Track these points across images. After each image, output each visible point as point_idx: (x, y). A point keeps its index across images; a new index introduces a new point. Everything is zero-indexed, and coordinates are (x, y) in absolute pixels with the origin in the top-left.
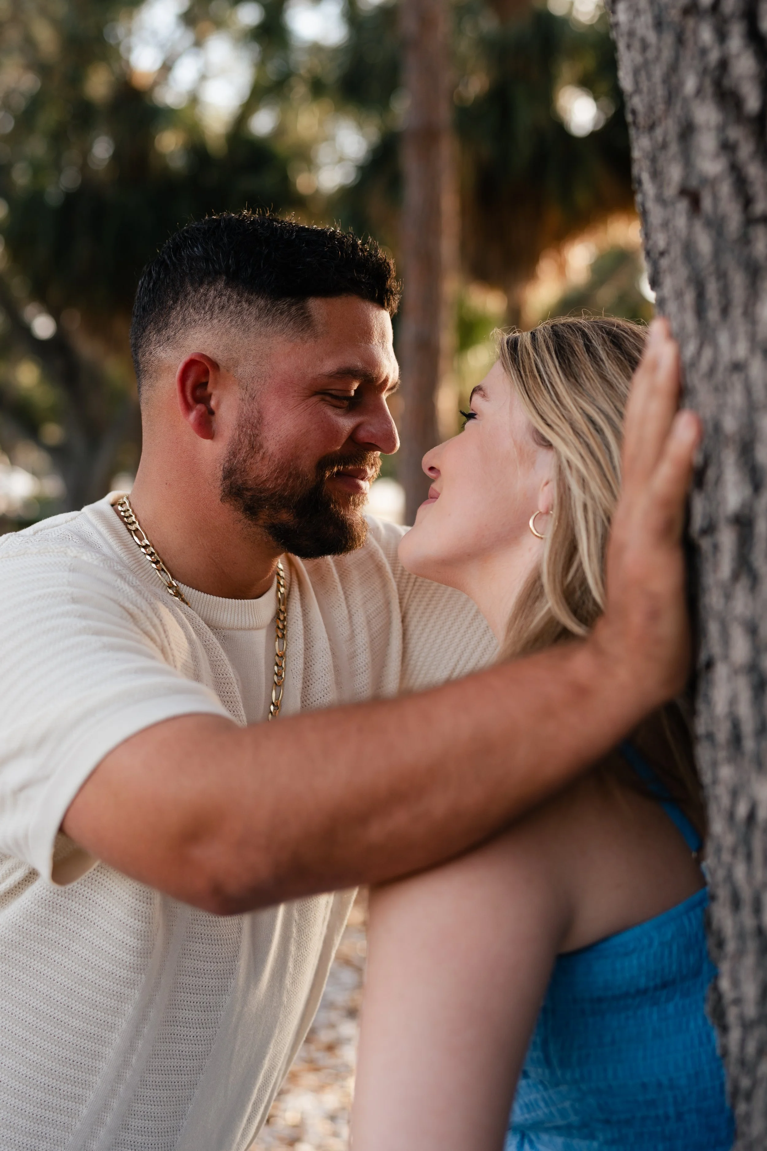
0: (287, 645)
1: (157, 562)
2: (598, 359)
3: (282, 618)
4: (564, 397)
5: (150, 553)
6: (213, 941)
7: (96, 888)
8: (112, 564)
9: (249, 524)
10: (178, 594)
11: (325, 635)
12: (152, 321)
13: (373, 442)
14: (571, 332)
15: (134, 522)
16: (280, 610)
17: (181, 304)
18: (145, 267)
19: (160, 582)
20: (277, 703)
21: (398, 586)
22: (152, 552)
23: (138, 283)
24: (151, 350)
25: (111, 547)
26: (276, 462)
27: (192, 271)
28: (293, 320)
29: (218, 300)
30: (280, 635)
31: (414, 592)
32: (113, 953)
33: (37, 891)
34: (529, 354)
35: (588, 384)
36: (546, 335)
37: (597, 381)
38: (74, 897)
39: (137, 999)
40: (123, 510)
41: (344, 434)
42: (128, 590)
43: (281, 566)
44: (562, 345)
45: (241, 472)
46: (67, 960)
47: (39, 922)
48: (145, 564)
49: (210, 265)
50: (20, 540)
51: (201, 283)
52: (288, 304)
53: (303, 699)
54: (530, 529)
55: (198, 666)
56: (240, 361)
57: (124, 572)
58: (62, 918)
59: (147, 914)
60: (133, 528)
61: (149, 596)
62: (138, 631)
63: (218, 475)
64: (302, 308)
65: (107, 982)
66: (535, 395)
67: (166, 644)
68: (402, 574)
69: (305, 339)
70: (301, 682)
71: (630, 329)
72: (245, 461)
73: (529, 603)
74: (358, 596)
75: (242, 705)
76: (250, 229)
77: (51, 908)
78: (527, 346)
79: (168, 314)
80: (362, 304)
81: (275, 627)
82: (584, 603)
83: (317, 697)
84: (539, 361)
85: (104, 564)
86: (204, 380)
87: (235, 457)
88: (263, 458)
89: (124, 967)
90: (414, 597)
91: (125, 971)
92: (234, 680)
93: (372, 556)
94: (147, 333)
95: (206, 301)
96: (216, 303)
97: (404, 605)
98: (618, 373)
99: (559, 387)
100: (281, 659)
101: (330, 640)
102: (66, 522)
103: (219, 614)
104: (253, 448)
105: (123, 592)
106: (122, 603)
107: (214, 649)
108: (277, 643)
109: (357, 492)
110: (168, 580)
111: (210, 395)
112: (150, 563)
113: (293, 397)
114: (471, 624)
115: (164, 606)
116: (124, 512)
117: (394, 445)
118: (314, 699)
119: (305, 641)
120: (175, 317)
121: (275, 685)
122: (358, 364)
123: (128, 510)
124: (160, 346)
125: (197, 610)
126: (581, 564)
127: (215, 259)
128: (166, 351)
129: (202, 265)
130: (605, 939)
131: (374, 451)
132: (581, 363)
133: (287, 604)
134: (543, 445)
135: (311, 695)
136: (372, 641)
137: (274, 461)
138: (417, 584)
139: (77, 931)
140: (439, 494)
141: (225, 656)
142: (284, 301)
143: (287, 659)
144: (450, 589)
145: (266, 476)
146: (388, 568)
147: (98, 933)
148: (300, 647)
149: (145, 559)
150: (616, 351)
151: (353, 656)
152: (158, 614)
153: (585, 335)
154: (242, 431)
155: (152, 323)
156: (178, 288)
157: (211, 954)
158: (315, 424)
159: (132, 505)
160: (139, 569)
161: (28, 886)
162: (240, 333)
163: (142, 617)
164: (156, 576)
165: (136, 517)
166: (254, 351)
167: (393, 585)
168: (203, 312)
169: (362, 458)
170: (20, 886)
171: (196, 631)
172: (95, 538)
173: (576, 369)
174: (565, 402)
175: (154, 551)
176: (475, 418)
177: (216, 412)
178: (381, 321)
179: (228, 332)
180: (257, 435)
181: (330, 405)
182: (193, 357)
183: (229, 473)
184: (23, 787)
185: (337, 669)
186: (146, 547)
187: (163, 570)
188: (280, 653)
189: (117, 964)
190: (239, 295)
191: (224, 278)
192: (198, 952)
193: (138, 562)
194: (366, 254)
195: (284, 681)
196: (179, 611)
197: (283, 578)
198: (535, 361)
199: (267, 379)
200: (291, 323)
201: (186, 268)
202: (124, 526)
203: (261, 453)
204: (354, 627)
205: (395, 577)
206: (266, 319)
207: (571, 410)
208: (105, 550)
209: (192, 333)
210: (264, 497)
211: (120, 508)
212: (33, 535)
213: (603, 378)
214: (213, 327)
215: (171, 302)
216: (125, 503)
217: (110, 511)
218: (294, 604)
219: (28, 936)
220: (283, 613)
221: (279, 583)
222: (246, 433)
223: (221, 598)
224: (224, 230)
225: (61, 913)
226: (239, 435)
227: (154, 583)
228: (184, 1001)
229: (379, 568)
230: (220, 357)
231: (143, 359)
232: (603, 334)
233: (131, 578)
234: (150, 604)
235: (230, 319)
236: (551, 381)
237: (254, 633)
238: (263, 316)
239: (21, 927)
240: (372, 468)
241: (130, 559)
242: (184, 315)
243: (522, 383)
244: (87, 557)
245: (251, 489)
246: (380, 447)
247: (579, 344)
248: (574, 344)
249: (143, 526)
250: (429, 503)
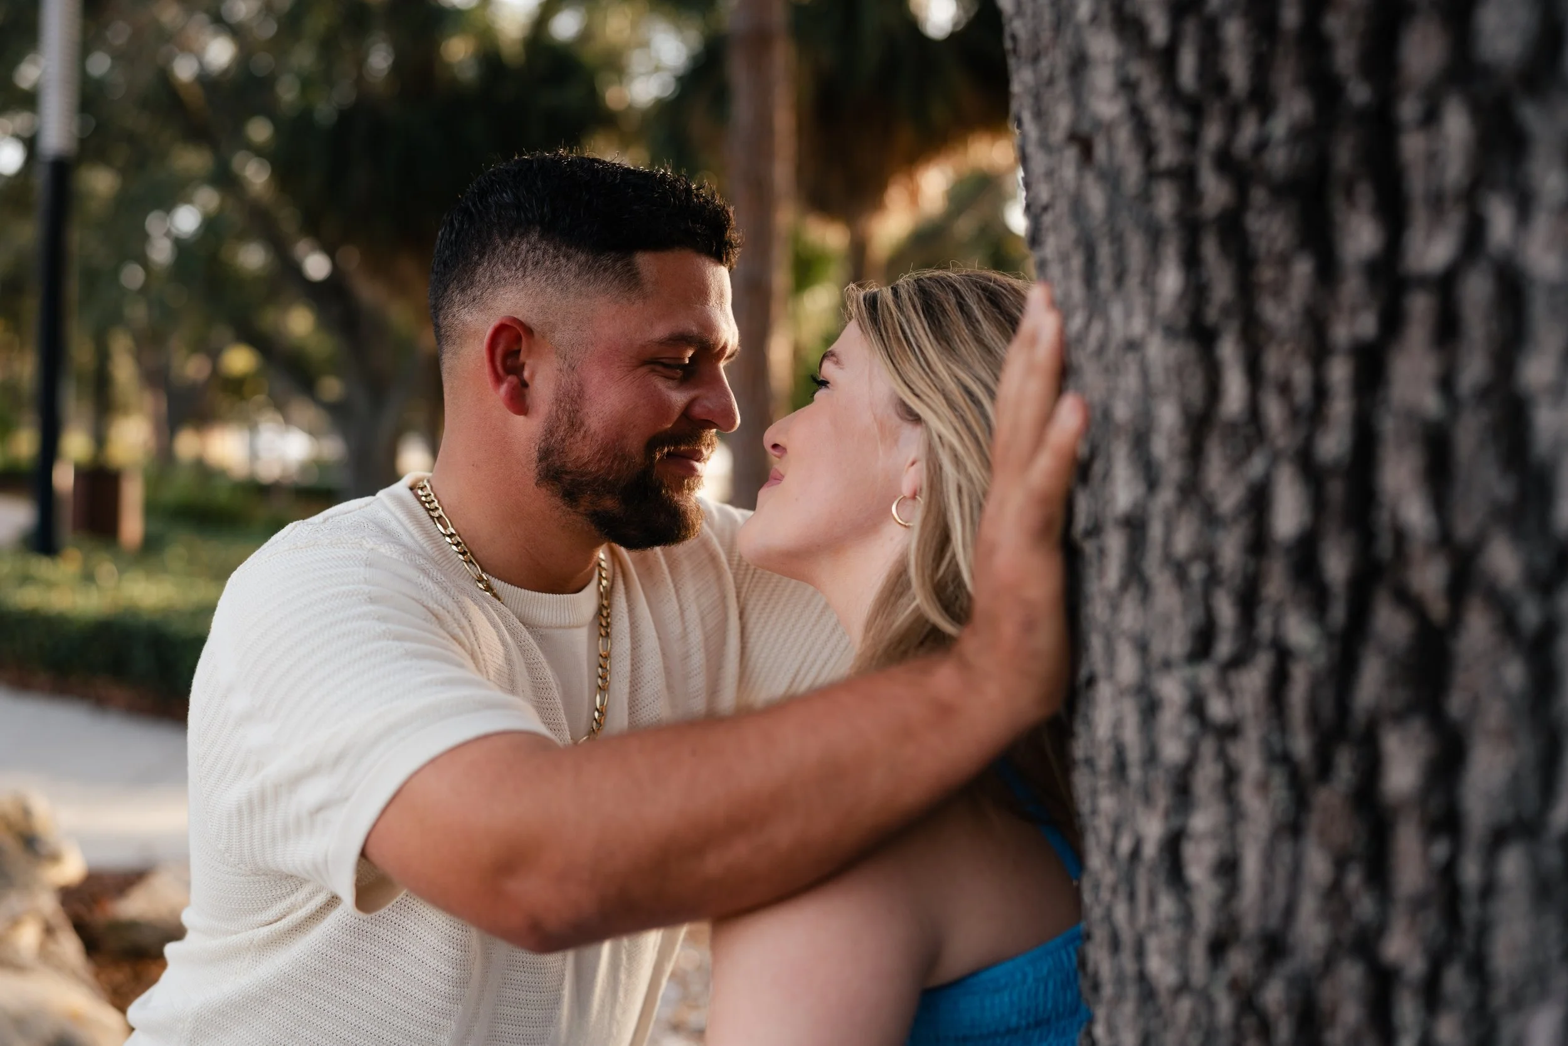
0: (611, 644)
1: (464, 553)
2: (974, 320)
3: (605, 614)
4: (935, 364)
5: (455, 542)
6: (536, 970)
7: (406, 913)
8: (413, 557)
9: (568, 511)
10: (489, 588)
11: (654, 634)
12: (454, 279)
13: (710, 419)
14: (939, 287)
15: (437, 509)
16: (603, 605)
17: (488, 259)
18: (446, 215)
19: (468, 574)
20: (602, 710)
21: (735, 578)
22: (458, 542)
23: (437, 234)
24: (454, 312)
25: (412, 536)
26: (600, 442)
27: (501, 221)
28: (618, 278)
29: (531, 255)
30: (603, 633)
31: (752, 585)
32: (426, 982)
33: (341, 917)
34: (891, 314)
35: (963, 349)
36: (911, 292)
37: (972, 344)
38: (381, 923)
39: (454, 1030)
40: (424, 494)
41: (676, 410)
42: (432, 587)
43: (602, 556)
44: (930, 302)
45: (560, 453)
46: (376, 989)
47: (344, 949)
48: (451, 554)
49: (522, 213)
50: (309, 529)
51: (512, 235)
52: (612, 259)
53: (631, 705)
54: (893, 515)
55: (513, 670)
56: (557, 326)
57: (427, 566)
58: (369, 945)
59: (463, 941)
60: (436, 514)
61: (456, 594)
62: (445, 634)
63: (533, 456)
64: (628, 264)
65: (420, 1012)
66: (900, 361)
67: (476, 647)
68: (739, 565)
69: (633, 300)
70: (628, 685)
71: (1009, 284)
72: (563, 440)
73: (893, 599)
74: (690, 589)
75: (563, 711)
76: (568, 172)
77: (356, 935)
78: (888, 303)
79: (474, 272)
80: (697, 260)
81: (598, 625)
82: (957, 598)
83: (646, 702)
84: (903, 320)
85: (404, 557)
86: (516, 348)
87: (552, 435)
88: (584, 437)
89: (439, 997)
90: (753, 591)
91: (440, 1001)
92: (554, 686)
93: (705, 544)
94: (450, 292)
95: (517, 256)
96: (529, 258)
97: (742, 599)
98: (998, 338)
99: (928, 352)
100: (605, 660)
101: (659, 638)
102: (360, 508)
103: (535, 610)
104: (572, 425)
105: (427, 590)
106: (425, 603)
107: (530, 650)
108: (601, 641)
109: (692, 475)
110: (477, 573)
111: (523, 366)
112: (456, 554)
113: (618, 367)
114: (817, 622)
115: (472, 603)
116: (426, 496)
117: (734, 422)
118: (643, 704)
119: (631, 640)
120: (482, 274)
121: (598, 689)
122: (694, 329)
123: (430, 495)
124: (464, 308)
125: (511, 606)
126: (954, 556)
127: (527, 206)
128: (471, 313)
129: (512, 213)
130: (974, 974)
131: (711, 428)
132: (953, 323)
133: (611, 599)
134: (909, 420)
135: (640, 700)
136: (706, 639)
137: (597, 441)
138: (756, 576)
139: (386, 959)
140: (783, 476)
141: (542, 657)
142: (608, 256)
143: (612, 661)
144: (794, 582)
145: (588, 457)
146: (723, 558)
147: (409, 961)
148: (627, 647)
149: (450, 550)
150: (994, 310)
151: (686, 656)
152: (466, 614)
153: (956, 292)
154: (560, 406)
155: (455, 281)
156: (485, 240)
157: (533, 983)
158: (644, 398)
159: (434, 489)
160: (444, 561)
161: (331, 910)
162: (557, 293)
163: (448, 618)
164: (463, 568)
165: (439, 502)
166: (573, 314)
167: (729, 576)
168: (514, 269)
169: (697, 437)
170: (322, 910)
171: (509, 630)
172: (394, 525)
173: (948, 331)
174: (936, 369)
175: (461, 541)
176: (828, 387)
177: (530, 384)
178: (719, 279)
179: (543, 291)
180: (578, 411)
181: (662, 376)
182: (504, 321)
183: (545, 454)
184: (320, 809)
185: (668, 671)
186: (451, 536)
187: (471, 561)
188: (604, 653)
189: (431, 993)
190: (555, 249)
191: (539, 228)
192: (519, 981)
193: (444, 552)
194: (701, 200)
195: (609, 684)
196: (490, 608)
197: (605, 569)
198: (898, 321)
199: (589, 346)
200: (617, 282)
201: (494, 217)
202: (426, 512)
203: (582, 432)
204: (687, 624)
205: (731, 569)
206: (588, 276)
207: (943, 378)
208: (406, 539)
209: (501, 293)
210: (586, 481)
211: (420, 492)
212: (323, 523)
213: (980, 341)
214: (526, 285)
215: (477, 257)
216: (425, 486)
217: (409, 495)
218: (618, 599)
219: (332, 964)
220: (606, 608)
221: (600, 575)
222: (564, 409)
223: (537, 593)
224: (537, 172)
225: (368, 940)
226: (557, 411)
227: (462, 576)
228: (505, 1033)
229: (713, 558)
230: (535, 322)
231: (445, 323)
232: (978, 291)
233: (435, 574)
234: (457, 602)
235: (545, 277)
236: (919, 344)
237: (576, 631)
238: (584, 273)
239: (324, 955)
240: (708, 448)
241: (434, 550)
242: (492, 272)
243: (884, 346)
244: (386, 550)
245: (571, 472)
246: (718, 424)
247: (950, 302)
248: (945, 301)
249: (447, 513)
250: (772, 485)
